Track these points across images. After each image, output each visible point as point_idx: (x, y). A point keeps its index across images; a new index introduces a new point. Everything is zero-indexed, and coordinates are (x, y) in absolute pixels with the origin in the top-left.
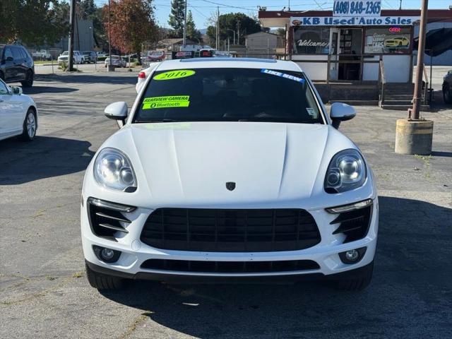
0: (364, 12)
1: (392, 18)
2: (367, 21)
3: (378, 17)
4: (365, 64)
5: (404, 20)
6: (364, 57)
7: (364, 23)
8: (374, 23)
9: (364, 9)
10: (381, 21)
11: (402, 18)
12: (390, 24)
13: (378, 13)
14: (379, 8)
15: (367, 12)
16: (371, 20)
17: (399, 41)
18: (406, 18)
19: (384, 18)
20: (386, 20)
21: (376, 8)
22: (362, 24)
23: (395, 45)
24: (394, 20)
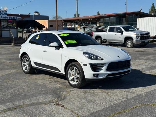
0: (2, 14)
1: (11, 17)
2: (3, 17)
3: (6, 16)
4: (2, 31)
5: (15, 18)
6: (2, 29)
7: (2, 18)
8: (5, 18)
9: (2, 13)
10: (8, 18)
11: (14, 17)
12: (11, 19)
13: (6, 15)
14: (7, 13)
15: (3, 14)
16: (4, 17)
17: (12, 24)
18: (16, 17)
19: (8, 17)
20: (9, 17)
21: (5, 13)
22: (1, 18)
23: (11, 25)
24: (12, 17)
